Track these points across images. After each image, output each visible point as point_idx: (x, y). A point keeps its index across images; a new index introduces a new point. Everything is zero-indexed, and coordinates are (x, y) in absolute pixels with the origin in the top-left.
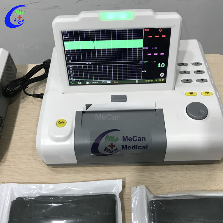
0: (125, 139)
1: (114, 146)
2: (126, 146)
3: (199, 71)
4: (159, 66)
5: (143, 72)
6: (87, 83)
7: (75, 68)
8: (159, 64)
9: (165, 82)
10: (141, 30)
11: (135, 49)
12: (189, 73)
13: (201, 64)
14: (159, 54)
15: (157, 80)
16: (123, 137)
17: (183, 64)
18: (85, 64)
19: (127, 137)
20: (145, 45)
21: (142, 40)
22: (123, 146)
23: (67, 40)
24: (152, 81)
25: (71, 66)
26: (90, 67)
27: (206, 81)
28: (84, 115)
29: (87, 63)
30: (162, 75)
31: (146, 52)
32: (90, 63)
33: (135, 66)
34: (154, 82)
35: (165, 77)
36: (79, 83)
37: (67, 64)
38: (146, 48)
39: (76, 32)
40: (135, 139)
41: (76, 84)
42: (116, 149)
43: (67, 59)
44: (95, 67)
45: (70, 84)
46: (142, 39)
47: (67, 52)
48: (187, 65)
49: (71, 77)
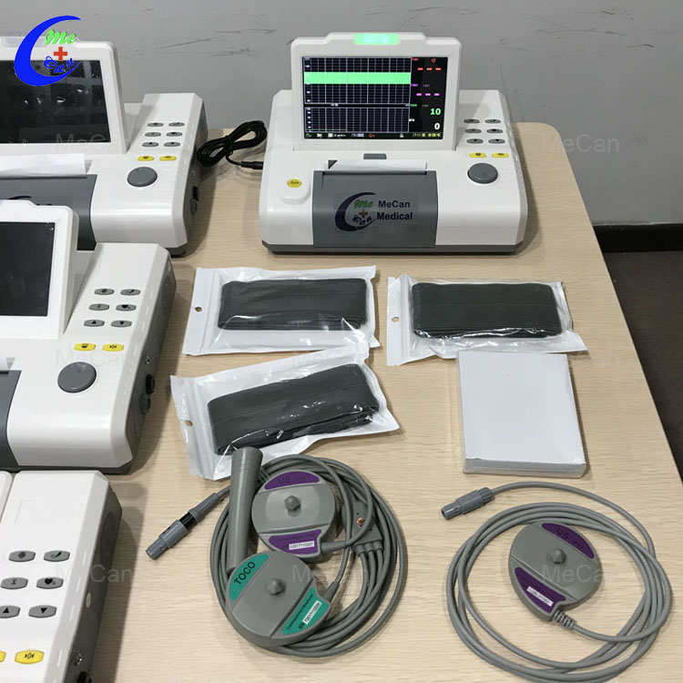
0: (381, 204)
1: (367, 214)
2: (383, 214)
3: (494, 130)
4: (433, 113)
5: (410, 120)
6: (330, 135)
7: (315, 112)
8: (433, 110)
9: (441, 138)
10: (408, 60)
11: (400, 86)
12: (479, 131)
13: (499, 122)
14: (432, 94)
15: (430, 135)
16: (380, 202)
17: (472, 121)
18: (330, 106)
19: (384, 202)
20: (413, 81)
21: (410, 74)
22: (378, 214)
23: (308, 70)
24: (424, 135)
25: (309, 109)
26: (336, 110)
27: (503, 142)
28: (326, 177)
29: (333, 104)
30: (437, 126)
31: (415, 90)
32: (337, 105)
33: (399, 111)
34: (427, 138)
35: (441, 130)
36: (319, 135)
37: (305, 106)
38: (414, 85)
39: (322, 60)
40: (395, 204)
41: (314, 137)
42: (370, 218)
43: (307, 97)
44: (343, 111)
45: (306, 137)
46: (409, 71)
47: (307, 87)
48: (478, 122)
49: (308, 125)
